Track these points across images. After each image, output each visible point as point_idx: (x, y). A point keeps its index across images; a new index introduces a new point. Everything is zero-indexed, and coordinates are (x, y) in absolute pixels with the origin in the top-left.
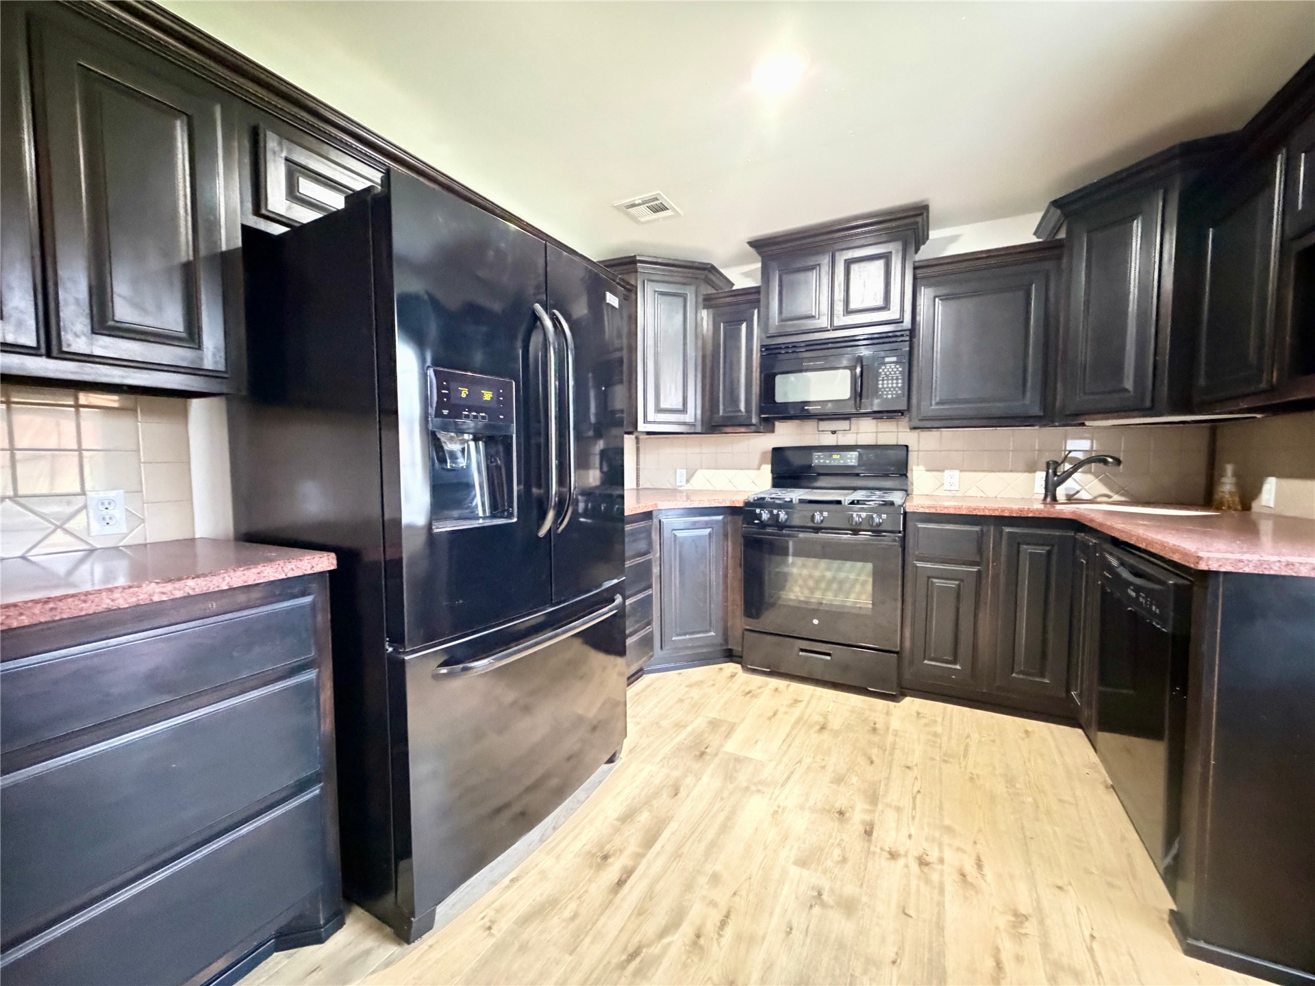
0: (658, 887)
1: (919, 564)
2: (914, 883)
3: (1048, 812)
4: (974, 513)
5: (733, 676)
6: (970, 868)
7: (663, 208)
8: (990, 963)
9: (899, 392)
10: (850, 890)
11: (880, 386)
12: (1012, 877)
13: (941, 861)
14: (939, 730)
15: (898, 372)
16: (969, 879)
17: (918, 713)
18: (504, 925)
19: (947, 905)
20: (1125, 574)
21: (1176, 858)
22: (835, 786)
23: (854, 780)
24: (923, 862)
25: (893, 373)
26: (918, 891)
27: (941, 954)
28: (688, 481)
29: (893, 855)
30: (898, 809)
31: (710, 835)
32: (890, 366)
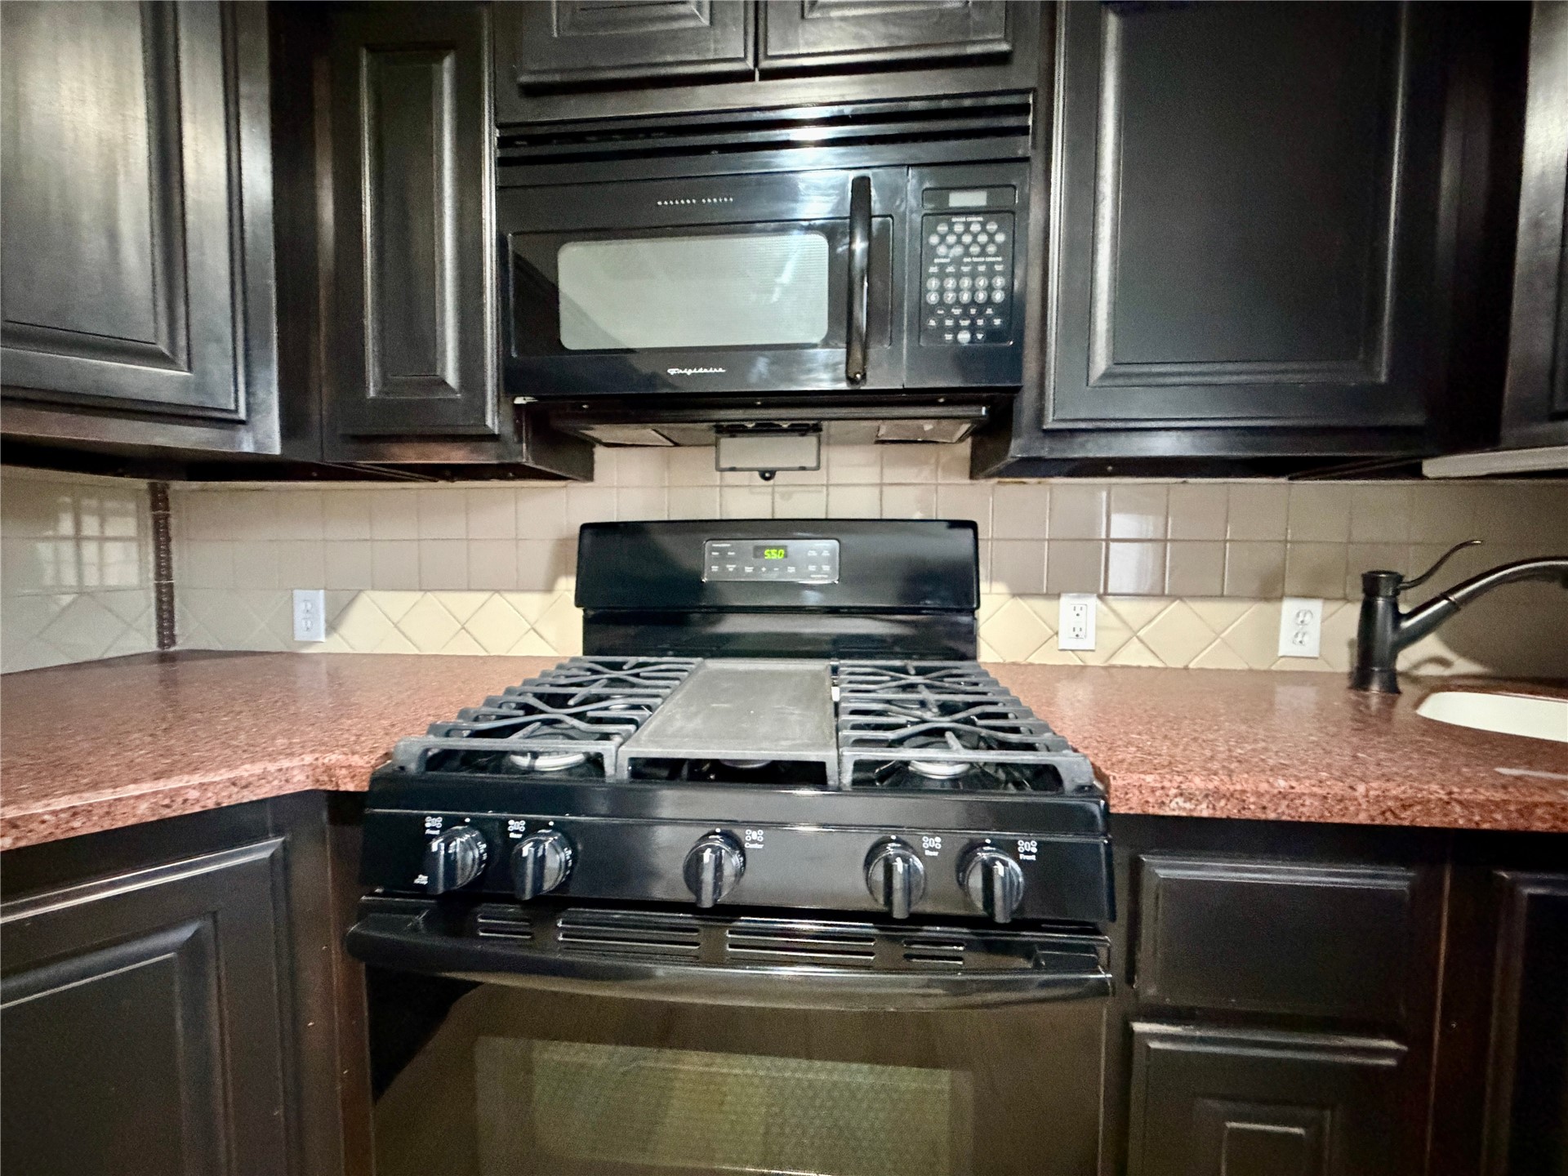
4: (1406, 818)
9: (997, 322)
15: (991, 249)
25: (975, 249)
28: (332, 627)
32: (967, 225)
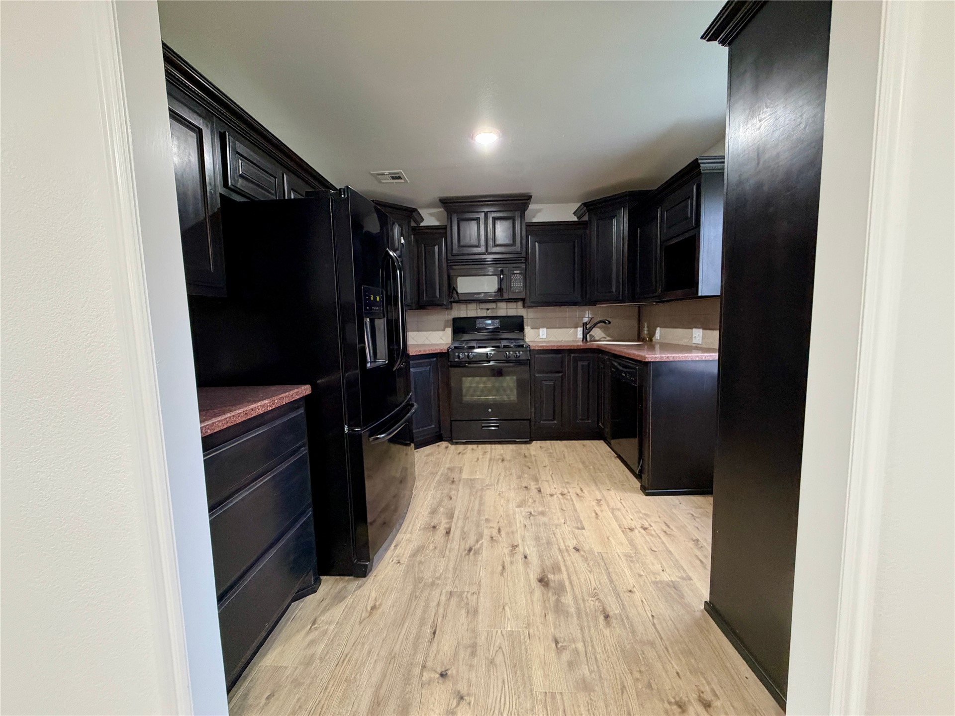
0: (465, 530)
1: (537, 375)
2: (562, 501)
3: (599, 469)
5: (447, 447)
6: (579, 491)
7: (400, 178)
8: (594, 514)
9: (521, 289)
10: (540, 509)
11: (512, 286)
12: (593, 491)
13: (569, 492)
14: (551, 451)
15: (520, 279)
16: (580, 495)
17: (541, 447)
18: (405, 560)
19: (575, 504)
20: (621, 368)
21: (641, 466)
22: (519, 480)
23: (526, 476)
24: (562, 494)
25: (518, 279)
26: (564, 503)
27: (579, 517)
29: (552, 495)
30: (547, 481)
31: (476, 508)
32: (517, 275)
